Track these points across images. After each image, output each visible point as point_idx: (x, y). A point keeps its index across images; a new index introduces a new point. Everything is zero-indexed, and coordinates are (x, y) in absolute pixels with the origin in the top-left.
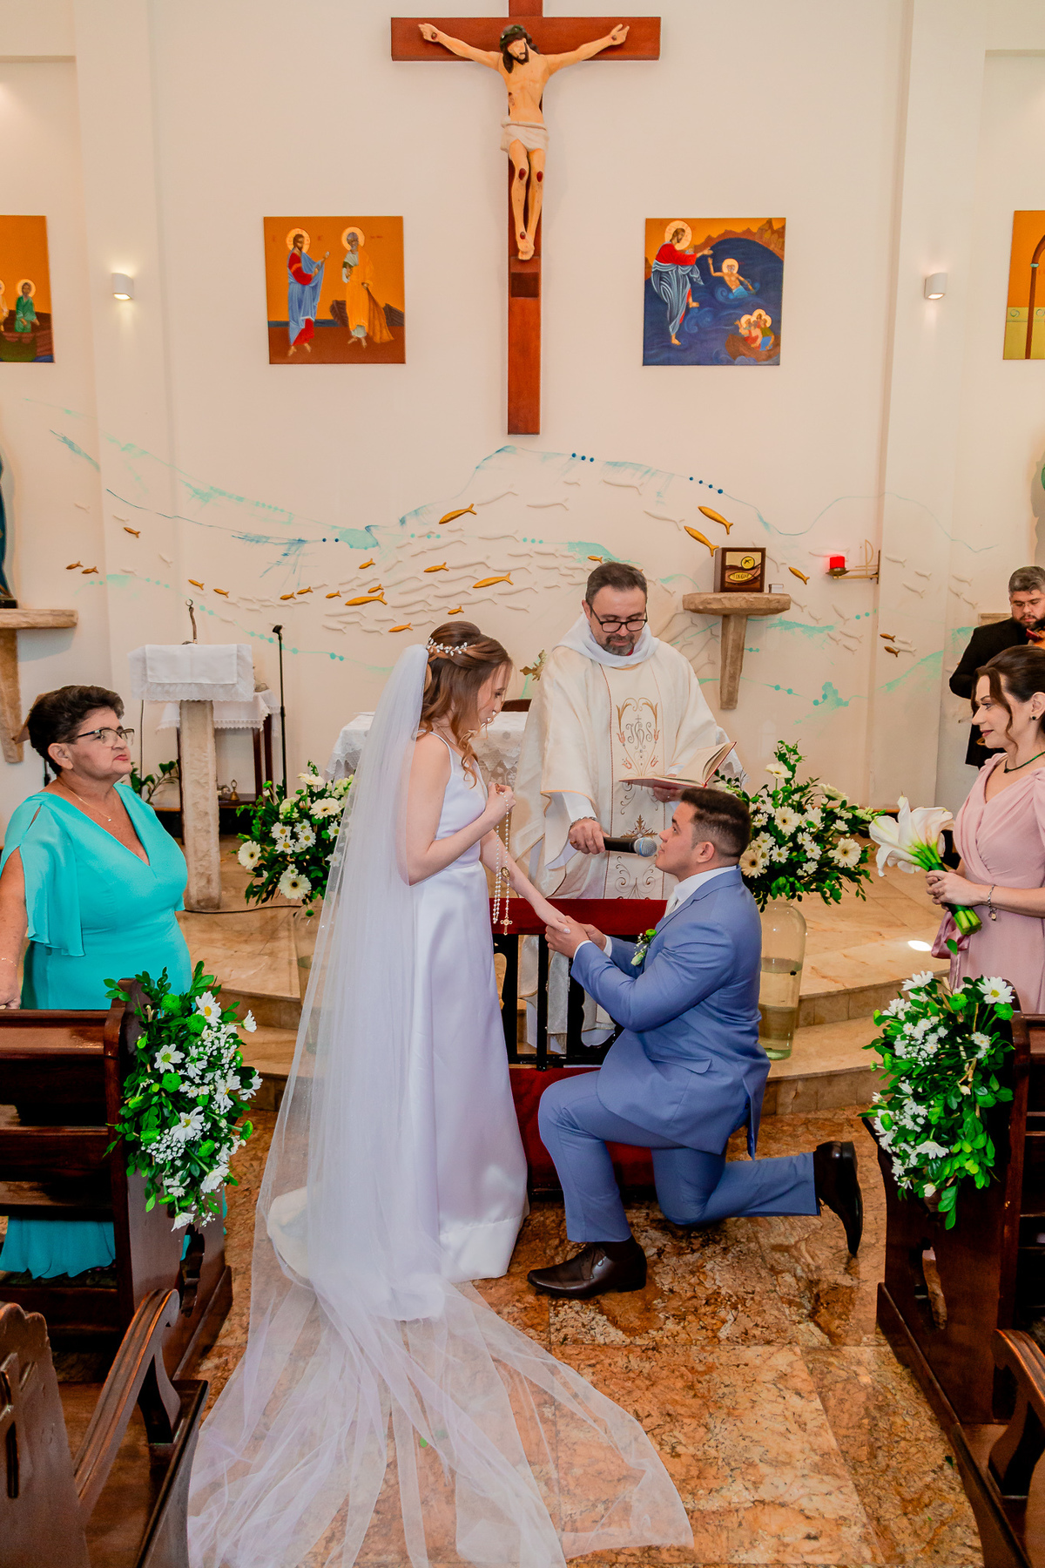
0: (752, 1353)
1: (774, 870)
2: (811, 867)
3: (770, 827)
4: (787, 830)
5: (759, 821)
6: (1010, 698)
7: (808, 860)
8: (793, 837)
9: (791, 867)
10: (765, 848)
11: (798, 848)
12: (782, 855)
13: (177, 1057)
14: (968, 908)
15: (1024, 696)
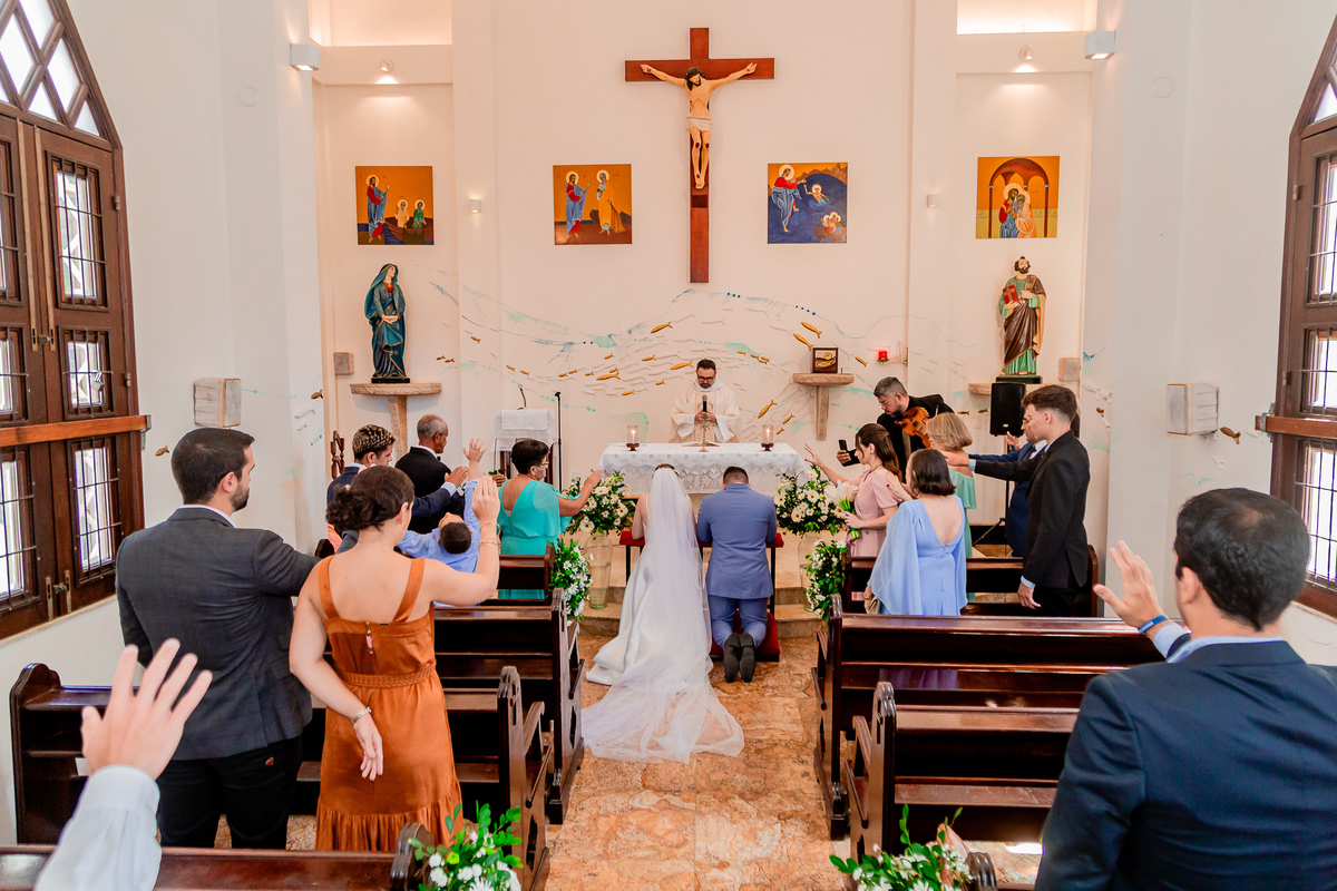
0: (776, 699)
1: (807, 519)
2: (824, 518)
3: (805, 500)
4: (814, 501)
5: (801, 497)
6: (862, 446)
7: (822, 515)
8: (816, 504)
9: (815, 518)
10: (803, 509)
11: (819, 509)
12: (810, 513)
13: (570, 565)
14: (856, 530)
15: (867, 445)
